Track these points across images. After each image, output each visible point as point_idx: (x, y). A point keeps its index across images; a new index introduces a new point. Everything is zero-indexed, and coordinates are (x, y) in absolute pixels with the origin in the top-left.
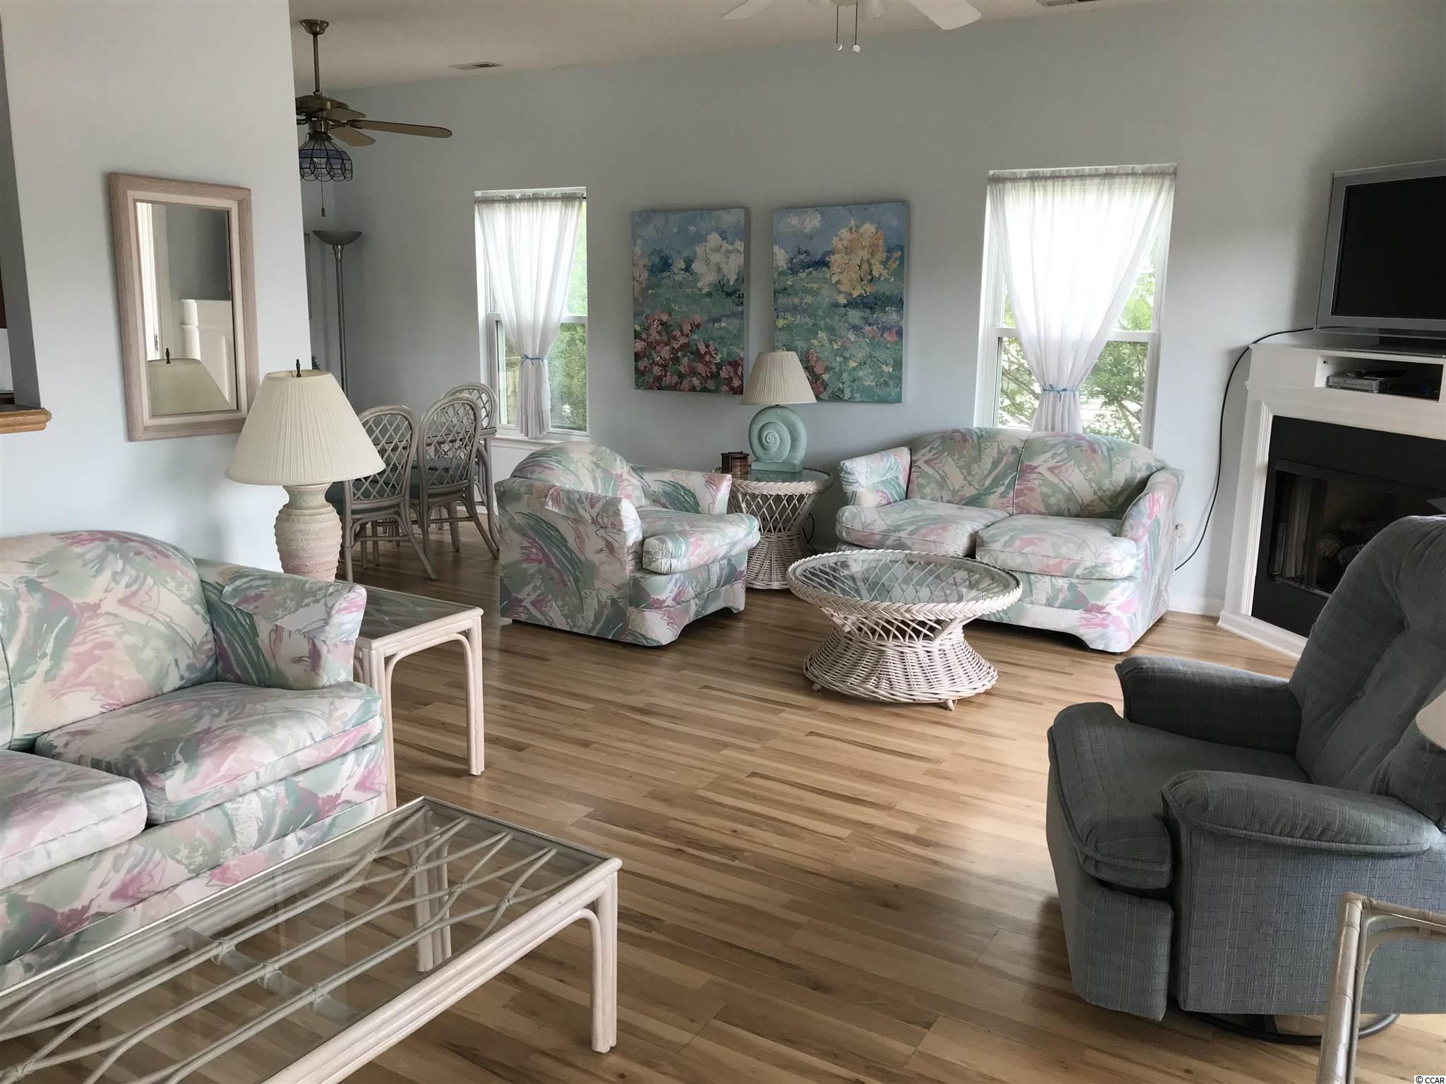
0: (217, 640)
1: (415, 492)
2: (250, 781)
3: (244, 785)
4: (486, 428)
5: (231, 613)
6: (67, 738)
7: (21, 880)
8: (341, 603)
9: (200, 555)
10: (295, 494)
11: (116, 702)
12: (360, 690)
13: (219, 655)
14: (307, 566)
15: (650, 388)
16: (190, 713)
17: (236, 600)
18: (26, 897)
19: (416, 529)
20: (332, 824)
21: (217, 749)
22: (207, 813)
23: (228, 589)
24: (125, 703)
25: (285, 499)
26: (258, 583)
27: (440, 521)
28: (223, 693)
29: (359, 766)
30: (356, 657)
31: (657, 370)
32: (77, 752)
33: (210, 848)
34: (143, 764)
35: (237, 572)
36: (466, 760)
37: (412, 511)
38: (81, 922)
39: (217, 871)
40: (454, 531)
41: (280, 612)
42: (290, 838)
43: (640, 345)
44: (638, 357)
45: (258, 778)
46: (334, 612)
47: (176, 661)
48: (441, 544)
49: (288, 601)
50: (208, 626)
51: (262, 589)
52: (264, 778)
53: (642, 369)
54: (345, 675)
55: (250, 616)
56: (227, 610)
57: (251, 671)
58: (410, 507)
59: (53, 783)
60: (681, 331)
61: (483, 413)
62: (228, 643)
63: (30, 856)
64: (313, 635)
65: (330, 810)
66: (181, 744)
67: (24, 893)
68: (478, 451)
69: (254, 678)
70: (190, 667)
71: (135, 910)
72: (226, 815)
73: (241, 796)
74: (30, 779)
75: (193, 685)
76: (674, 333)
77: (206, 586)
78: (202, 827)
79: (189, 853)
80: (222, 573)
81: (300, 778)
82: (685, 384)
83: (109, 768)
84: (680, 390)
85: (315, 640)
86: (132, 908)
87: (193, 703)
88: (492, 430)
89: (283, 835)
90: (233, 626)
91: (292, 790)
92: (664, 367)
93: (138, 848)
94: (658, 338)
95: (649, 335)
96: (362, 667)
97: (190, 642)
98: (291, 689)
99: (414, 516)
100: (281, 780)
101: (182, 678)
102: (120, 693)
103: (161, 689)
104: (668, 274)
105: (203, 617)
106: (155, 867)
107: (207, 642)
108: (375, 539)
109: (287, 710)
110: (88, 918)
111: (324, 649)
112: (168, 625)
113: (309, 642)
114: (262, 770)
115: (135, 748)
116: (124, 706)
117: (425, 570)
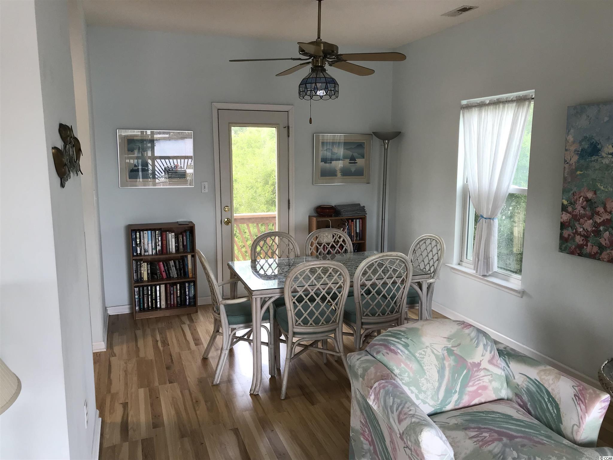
15: (572, 253)
31: (579, 240)
43: (566, 217)
44: (563, 226)
53: (566, 236)
60: (605, 208)
76: (598, 209)
82: (605, 255)
84: (599, 259)
92: (586, 237)
94: (582, 212)
95: (574, 209)
104: (596, 158)
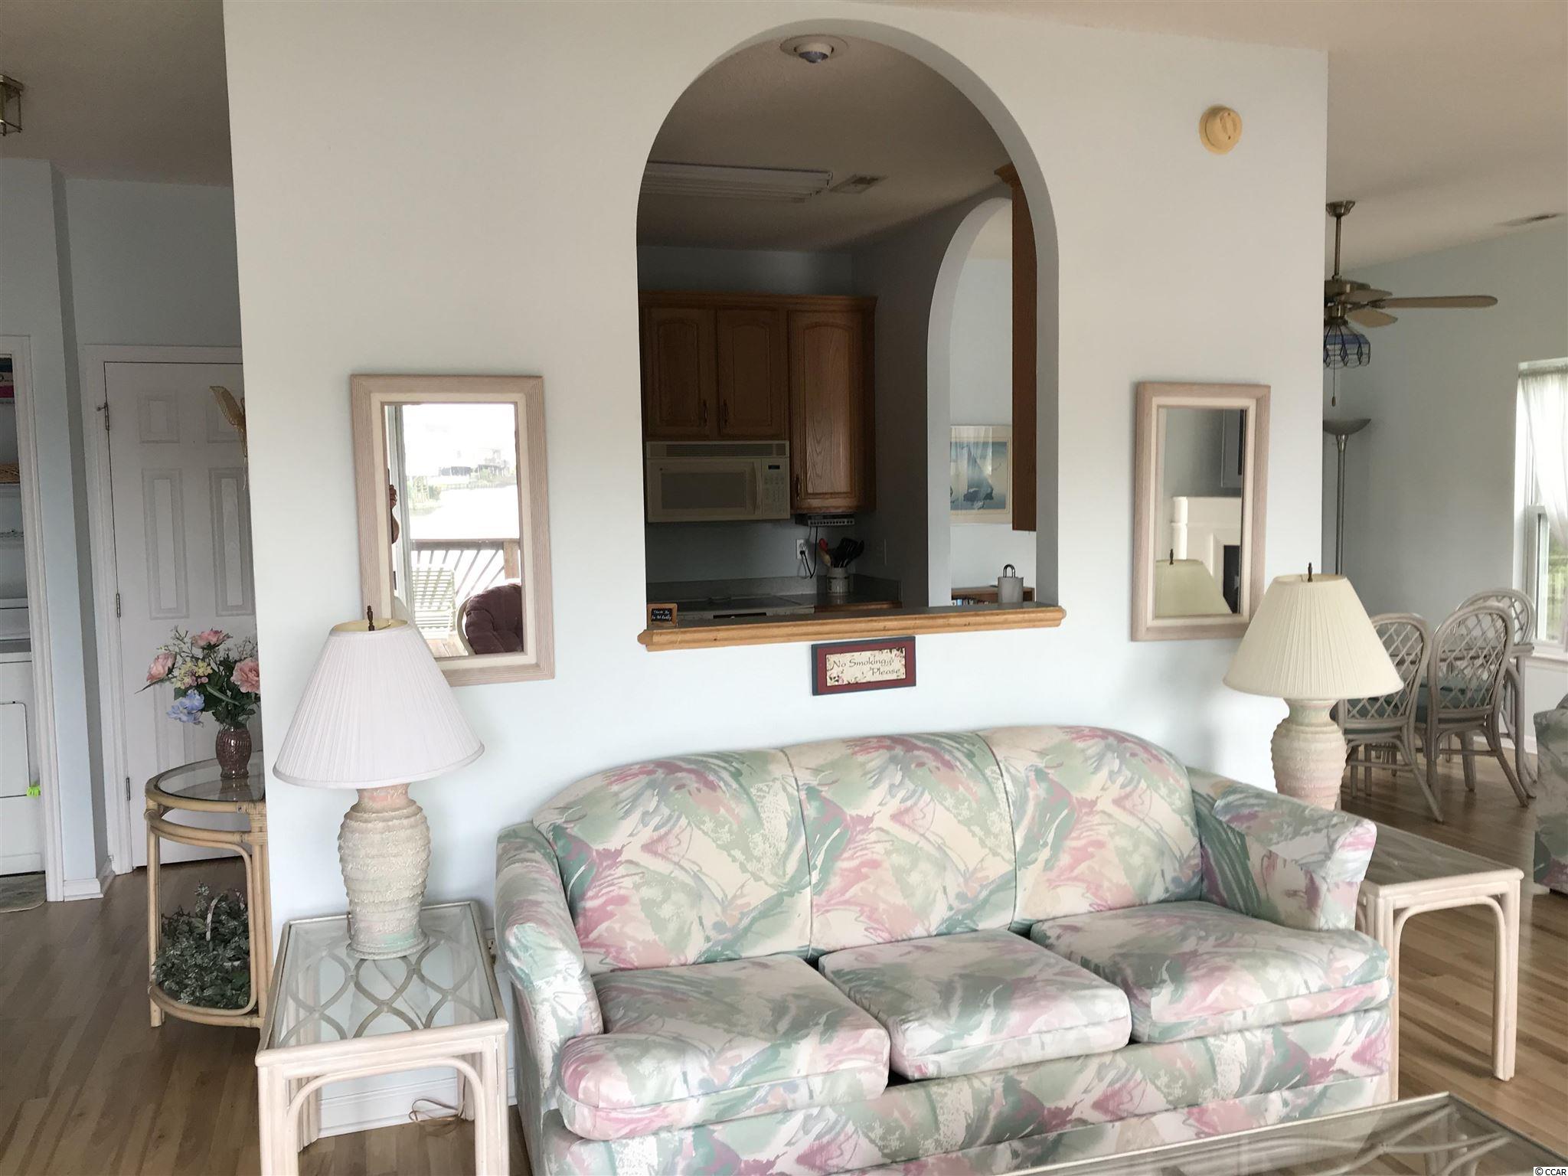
0: (1204, 856)
1: (1422, 715)
2: (1236, 1019)
3: (1230, 1022)
4: (1518, 644)
5: (1221, 830)
6: (1059, 931)
7: (1016, 1063)
8: (1346, 838)
9: (1191, 764)
10: (1297, 709)
11: (1104, 904)
12: (1364, 942)
13: (1205, 873)
14: (1304, 789)
16: (1175, 930)
17: (1228, 817)
18: (1021, 1082)
19: (1421, 759)
20: (1323, 1093)
21: (1203, 976)
22: (1190, 1043)
23: (1220, 803)
24: (1112, 905)
25: (1285, 712)
26: (1253, 801)
27: (1450, 752)
28: (1209, 914)
29: (1359, 1032)
30: (1360, 904)
32: (1069, 946)
33: (1189, 1082)
34: (1129, 973)
35: (1229, 786)
36: (1491, 1057)
37: (1417, 737)
38: (1064, 1123)
39: (1195, 1110)
40: (1468, 766)
41: (1274, 836)
42: (1275, 1097)
45: (1245, 1018)
46: (1337, 846)
47: (1163, 871)
48: (1448, 779)
49: (1285, 826)
50: (1195, 841)
51: (1256, 809)
52: (1252, 1019)
54: (1344, 919)
55: (1242, 836)
56: (1218, 827)
57: (1239, 896)
58: (1415, 731)
59: (1048, 974)
61: (1517, 625)
62: (1215, 860)
63: (1027, 1042)
64: (1311, 868)
65: (1321, 1076)
66: (1168, 962)
67: (1018, 1078)
68: (1508, 672)
69: (1241, 903)
70: (1176, 881)
71: (1113, 1126)
72: (1208, 1049)
73: (1225, 1033)
74: (1029, 965)
75: (1175, 901)
77: (1197, 798)
78: (1184, 1055)
79: (1169, 1081)
80: (1214, 786)
81: (1289, 1030)
83: (1097, 970)
85: (1314, 876)
86: (1111, 1125)
87: (1177, 920)
88: (1527, 647)
89: (1266, 1090)
90: (1222, 843)
91: (1280, 1041)
93: (1121, 1061)
96: (1366, 917)
97: (1178, 854)
98: (1282, 924)
99: (1419, 743)
100: (1268, 1026)
101: (1167, 890)
102: (1108, 894)
103: (1146, 898)
105: (1192, 830)
106: (1135, 1087)
107: (1194, 857)
108: (1368, 764)
109: (1279, 949)
110: (1070, 1121)
111: (1323, 888)
112: (1158, 833)
113: (1306, 875)
114: (1250, 1011)
115: (1124, 956)
116: (1111, 909)
117: (1429, 808)
